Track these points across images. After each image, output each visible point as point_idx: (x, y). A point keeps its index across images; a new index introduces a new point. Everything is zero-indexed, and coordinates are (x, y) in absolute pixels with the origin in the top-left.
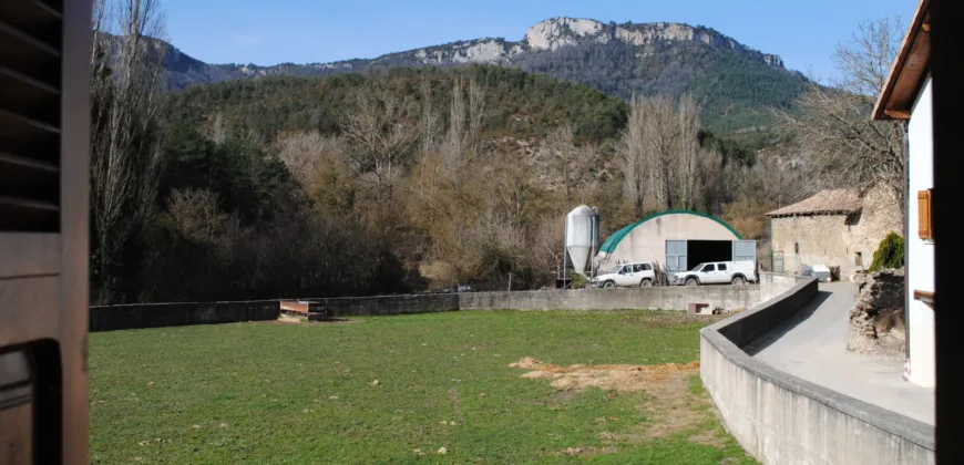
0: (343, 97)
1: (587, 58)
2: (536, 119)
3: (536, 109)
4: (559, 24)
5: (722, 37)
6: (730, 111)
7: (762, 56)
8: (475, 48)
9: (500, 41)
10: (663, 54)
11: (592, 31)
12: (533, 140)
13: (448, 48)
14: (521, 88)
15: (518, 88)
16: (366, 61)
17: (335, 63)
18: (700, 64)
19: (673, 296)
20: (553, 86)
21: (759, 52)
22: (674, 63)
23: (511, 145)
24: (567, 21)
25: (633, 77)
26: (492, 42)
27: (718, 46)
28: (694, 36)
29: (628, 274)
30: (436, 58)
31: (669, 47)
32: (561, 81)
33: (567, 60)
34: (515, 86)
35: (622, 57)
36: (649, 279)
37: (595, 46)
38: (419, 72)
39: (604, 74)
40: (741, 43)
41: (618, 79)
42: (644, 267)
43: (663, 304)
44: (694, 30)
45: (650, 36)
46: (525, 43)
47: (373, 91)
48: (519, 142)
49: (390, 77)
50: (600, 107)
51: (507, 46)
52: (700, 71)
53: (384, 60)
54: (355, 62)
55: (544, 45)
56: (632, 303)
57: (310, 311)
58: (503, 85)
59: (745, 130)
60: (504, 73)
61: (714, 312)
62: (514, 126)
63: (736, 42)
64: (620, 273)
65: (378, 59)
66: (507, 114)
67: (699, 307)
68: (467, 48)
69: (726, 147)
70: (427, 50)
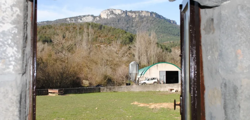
0: (46, 32)
1: (118, 21)
2: (106, 39)
3: (106, 36)
4: (110, 11)
5: (158, 15)
6: (161, 37)
7: (170, 21)
8: (85, 18)
9: (92, 16)
10: (141, 20)
11: (120, 13)
12: (105, 45)
13: (76, 18)
14: (101, 30)
15: (100, 29)
16: (51, 22)
17: (41, 22)
18: (152, 23)
19: (163, 87)
20: (110, 29)
21: (169, 20)
22: (145, 23)
23: (99, 46)
24: (113, 10)
25: (132, 27)
26: (90, 16)
27: (157, 18)
28: (150, 15)
29: (150, 81)
30: (73, 21)
31: (143, 18)
32: (113, 27)
33: (113, 21)
34: (99, 29)
35: (129, 21)
36: (156, 82)
37: (121, 17)
38: (69, 25)
39: (124, 26)
40: (164, 17)
41: (128, 27)
42: (154, 79)
43: (161, 89)
44: (150, 13)
45: (137, 15)
46: (100, 17)
47: (55, 30)
48: (101, 46)
49: (60, 26)
50: (125, 35)
51: (94, 17)
52: (152, 25)
53: (57, 21)
54: (47, 22)
55: (106, 17)
56: (151, 89)
57: (58, 92)
58: (96, 29)
59: (166, 42)
60: (95, 25)
61: (176, 91)
62: (99, 41)
63: (162, 17)
64: (147, 80)
65: (55, 21)
66: (97, 37)
67: (171, 90)
68: (82, 18)
69: (162, 47)
70: (70, 18)
